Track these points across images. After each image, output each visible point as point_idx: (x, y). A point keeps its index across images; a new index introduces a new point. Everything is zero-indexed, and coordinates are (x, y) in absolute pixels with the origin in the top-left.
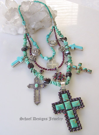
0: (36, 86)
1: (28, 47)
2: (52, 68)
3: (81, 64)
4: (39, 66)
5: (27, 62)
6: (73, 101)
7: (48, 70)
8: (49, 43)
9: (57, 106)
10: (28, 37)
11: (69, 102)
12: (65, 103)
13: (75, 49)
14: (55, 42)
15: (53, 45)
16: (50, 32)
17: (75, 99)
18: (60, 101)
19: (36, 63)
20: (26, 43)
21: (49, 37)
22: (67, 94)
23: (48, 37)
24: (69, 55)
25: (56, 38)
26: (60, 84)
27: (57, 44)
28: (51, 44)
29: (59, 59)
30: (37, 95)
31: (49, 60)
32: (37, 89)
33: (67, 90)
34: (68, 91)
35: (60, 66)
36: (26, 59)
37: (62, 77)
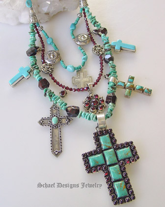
0: (54, 121)
1: (38, 47)
2: (82, 86)
3: (133, 78)
4: (58, 83)
5: (37, 76)
6: (119, 148)
7: (75, 90)
8: (76, 38)
9: (91, 159)
10: (37, 30)
11: (112, 150)
12: (105, 152)
13: (121, 49)
14: (86, 36)
15: (83, 44)
16: (76, 18)
17: (122, 145)
18: (97, 148)
19: (53, 79)
20: (34, 41)
21: (75, 28)
22: (108, 135)
23: (73, 28)
24: (111, 62)
25: (88, 29)
26: (96, 118)
27: (89, 41)
28: (78, 41)
29: (94, 70)
30: (56, 139)
31: (76, 71)
32: (56, 126)
33: (108, 128)
34: (111, 130)
35: (96, 83)
36: (35, 71)
37: (100, 104)
